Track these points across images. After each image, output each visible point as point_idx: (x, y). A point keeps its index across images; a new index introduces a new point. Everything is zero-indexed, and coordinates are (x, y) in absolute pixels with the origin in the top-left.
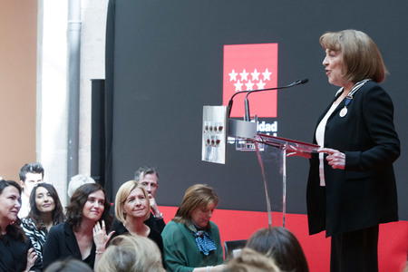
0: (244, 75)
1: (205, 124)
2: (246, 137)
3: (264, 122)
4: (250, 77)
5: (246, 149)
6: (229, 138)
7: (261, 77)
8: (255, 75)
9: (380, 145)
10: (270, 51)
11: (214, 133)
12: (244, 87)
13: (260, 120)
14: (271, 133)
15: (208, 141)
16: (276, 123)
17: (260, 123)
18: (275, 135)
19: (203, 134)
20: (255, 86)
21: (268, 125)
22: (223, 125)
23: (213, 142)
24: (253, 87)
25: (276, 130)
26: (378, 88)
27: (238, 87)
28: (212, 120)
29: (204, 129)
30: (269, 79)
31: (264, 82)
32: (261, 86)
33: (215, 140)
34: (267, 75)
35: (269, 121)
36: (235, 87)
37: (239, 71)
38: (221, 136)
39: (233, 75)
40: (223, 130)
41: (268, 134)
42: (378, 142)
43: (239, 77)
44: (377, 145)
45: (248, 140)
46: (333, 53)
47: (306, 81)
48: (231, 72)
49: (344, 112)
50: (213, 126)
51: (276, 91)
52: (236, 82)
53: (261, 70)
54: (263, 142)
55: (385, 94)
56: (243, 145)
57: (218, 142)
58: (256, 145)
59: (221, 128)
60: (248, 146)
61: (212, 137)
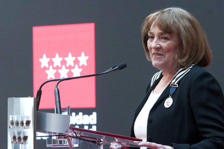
0: (57, 60)
1: (10, 118)
2: (58, 131)
3: (81, 114)
4: (64, 62)
5: (58, 145)
6: (39, 134)
7: (76, 62)
8: (70, 60)
9: (209, 138)
10: (86, 32)
11: (20, 128)
12: (57, 74)
13: (77, 111)
14: (90, 126)
15: (14, 138)
16: (95, 114)
17: (77, 114)
18: (94, 129)
19: (9, 130)
20: (70, 73)
21: (86, 116)
22: (31, 119)
23: (19, 138)
24: (68, 74)
25: (95, 122)
26: (207, 75)
27: (51, 74)
28: (18, 113)
29: (9, 124)
30: (85, 64)
31: (79, 67)
32: (77, 72)
33: (22, 136)
34: (83, 59)
35: (87, 111)
36: (47, 75)
37: (51, 56)
38: (29, 131)
39: (44, 61)
40: (31, 124)
41: (86, 128)
42: (207, 136)
43: (51, 63)
44: (205, 138)
45: (60, 135)
46: (166, 35)
47: (124, 67)
48: (42, 57)
49: (169, 102)
50: (20, 120)
51: (94, 77)
52: (48, 69)
53: (76, 54)
54: (77, 137)
55: (214, 81)
56: (55, 141)
57: (25, 138)
58: (69, 141)
59: (28, 123)
60: (61, 142)
61: (19, 133)
